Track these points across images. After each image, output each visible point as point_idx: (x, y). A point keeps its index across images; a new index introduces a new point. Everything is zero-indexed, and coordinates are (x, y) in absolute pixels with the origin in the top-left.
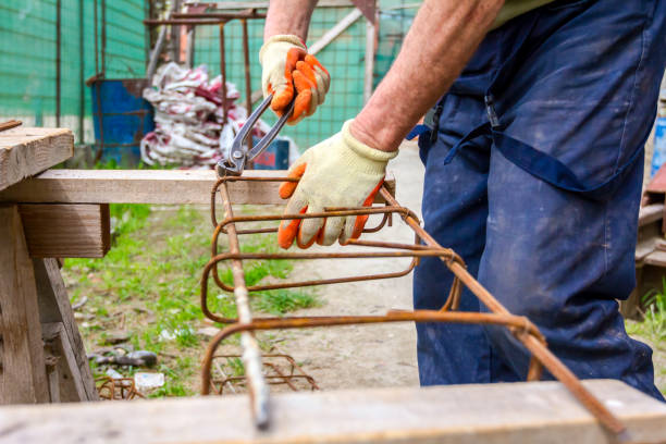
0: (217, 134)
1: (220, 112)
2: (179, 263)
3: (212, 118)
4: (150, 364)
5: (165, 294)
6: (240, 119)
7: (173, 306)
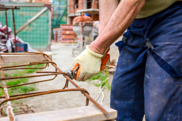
0: (5, 42)
1: (6, 36)
3: (3, 37)
6: (12, 38)
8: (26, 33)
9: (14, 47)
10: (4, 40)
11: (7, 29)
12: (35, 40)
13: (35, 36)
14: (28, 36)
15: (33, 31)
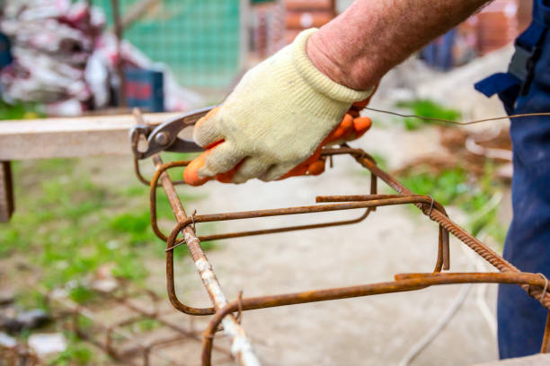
0: (82, 66)
1: (86, 42)
2: (59, 211)
3: (75, 48)
4: (42, 325)
5: (48, 247)
6: (108, 48)
7: (59, 258)
8: (154, 30)
9: (116, 81)
10: (78, 58)
11: (86, 17)
12: (189, 54)
13: (187, 38)
14: (163, 39)
15: (181, 17)
